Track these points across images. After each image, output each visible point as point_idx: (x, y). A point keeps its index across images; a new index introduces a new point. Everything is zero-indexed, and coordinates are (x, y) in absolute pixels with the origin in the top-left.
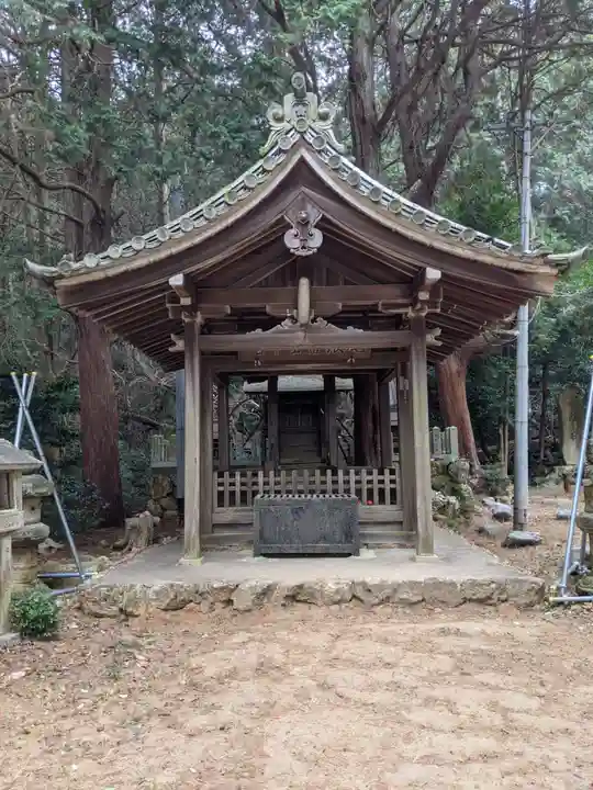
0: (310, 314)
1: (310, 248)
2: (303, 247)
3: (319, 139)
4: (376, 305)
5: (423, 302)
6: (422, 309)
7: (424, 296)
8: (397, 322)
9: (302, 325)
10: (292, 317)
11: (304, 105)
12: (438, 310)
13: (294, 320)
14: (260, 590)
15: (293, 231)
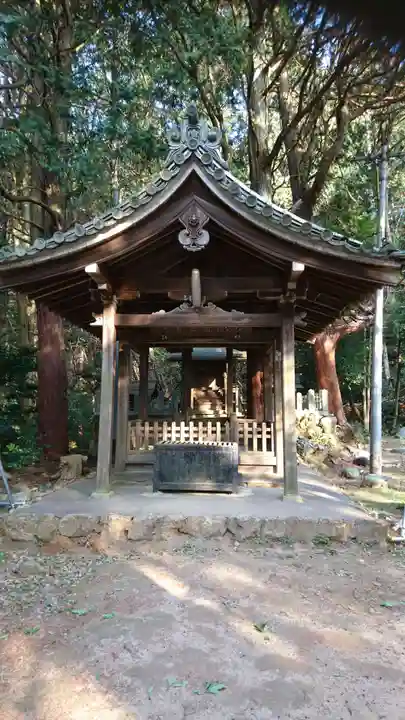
0: (202, 299)
1: (199, 246)
2: (194, 244)
3: (207, 156)
4: (255, 293)
5: (291, 290)
6: (290, 297)
7: (292, 285)
8: (272, 307)
9: (196, 308)
10: (188, 301)
11: (197, 129)
12: (305, 298)
13: (190, 303)
14: (151, 524)
15: (186, 231)
